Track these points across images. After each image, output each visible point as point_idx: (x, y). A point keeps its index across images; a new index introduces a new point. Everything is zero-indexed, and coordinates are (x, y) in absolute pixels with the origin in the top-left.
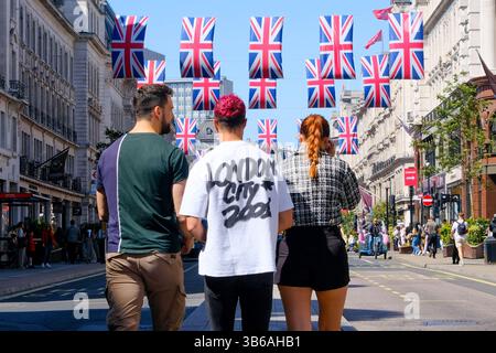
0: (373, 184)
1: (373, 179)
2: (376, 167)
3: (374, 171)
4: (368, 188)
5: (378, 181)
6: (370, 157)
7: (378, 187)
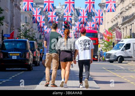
0: (123, 27)
1: (123, 24)
2: (124, 18)
3: (123, 20)
4: (120, 29)
5: (125, 25)
6: (121, 13)
7: (125, 29)
